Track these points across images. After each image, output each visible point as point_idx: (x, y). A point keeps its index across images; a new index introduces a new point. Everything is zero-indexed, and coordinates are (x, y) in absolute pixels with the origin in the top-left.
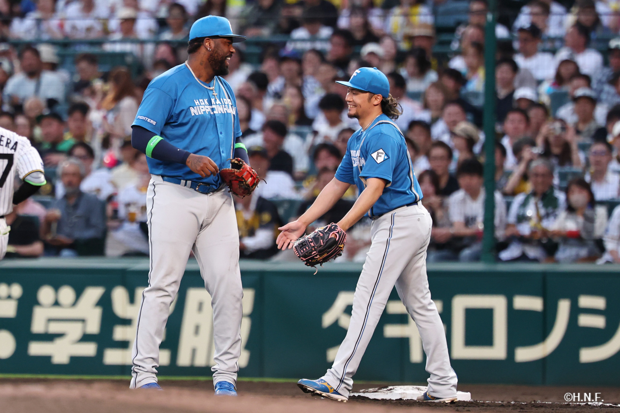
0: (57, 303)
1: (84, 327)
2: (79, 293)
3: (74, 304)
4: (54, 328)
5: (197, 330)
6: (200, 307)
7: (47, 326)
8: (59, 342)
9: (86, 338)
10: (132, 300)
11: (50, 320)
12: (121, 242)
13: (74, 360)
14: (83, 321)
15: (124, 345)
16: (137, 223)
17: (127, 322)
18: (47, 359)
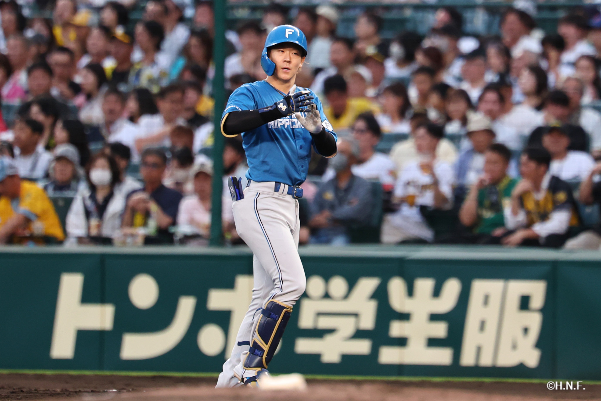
0: (327, 296)
1: (357, 323)
2: (352, 284)
3: (346, 297)
4: (324, 323)
5: (482, 326)
6: (486, 300)
7: (316, 321)
8: (329, 339)
9: (359, 334)
10: (410, 292)
11: (320, 314)
12: (398, 228)
13: (347, 358)
14: (356, 315)
15: (402, 342)
16: (417, 206)
17: (405, 317)
18: (317, 357)
